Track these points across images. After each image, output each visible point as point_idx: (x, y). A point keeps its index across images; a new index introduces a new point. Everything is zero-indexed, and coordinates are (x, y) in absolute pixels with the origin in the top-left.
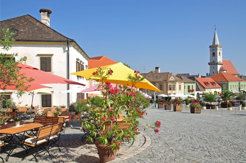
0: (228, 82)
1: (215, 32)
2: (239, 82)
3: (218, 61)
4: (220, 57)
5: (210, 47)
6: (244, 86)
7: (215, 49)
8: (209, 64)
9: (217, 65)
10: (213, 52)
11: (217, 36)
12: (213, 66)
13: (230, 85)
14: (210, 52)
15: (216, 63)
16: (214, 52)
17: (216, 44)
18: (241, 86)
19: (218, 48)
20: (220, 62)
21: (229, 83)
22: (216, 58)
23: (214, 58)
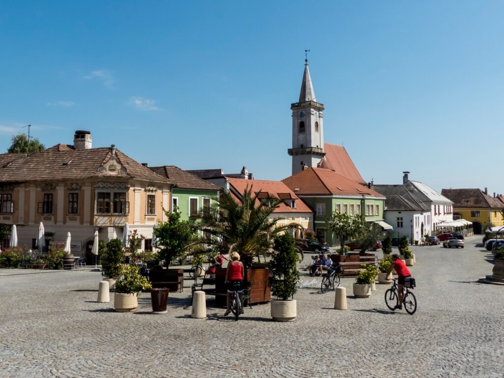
0: (331, 194)
1: (306, 69)
2: (361, 197)
3: (313, 145)
4: (317, 134)
5: (293, 106)
6: (375, 208)
7: (304, 112)
8: (290, 152)
9: (309, 155)
10: (300, 121)
11: (310, 79)
12: (300, 158)
13: (338, 203)
14: (294, 121)
15: (307, 150)
16: (304, 120)
17: (307, 100)
18: (366, 208)
19: (312, 110)
20: (319, 147)
21: (333, 200)
22: (308, 136)
23: (301, 136)
